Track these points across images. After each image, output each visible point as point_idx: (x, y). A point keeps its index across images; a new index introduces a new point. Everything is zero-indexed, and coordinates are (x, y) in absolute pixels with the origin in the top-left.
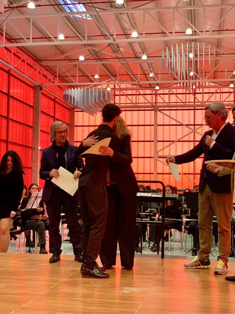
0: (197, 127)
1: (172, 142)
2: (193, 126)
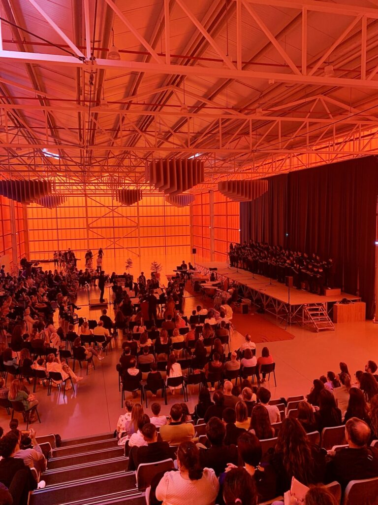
1: (99, 218)
2: (112, 207)
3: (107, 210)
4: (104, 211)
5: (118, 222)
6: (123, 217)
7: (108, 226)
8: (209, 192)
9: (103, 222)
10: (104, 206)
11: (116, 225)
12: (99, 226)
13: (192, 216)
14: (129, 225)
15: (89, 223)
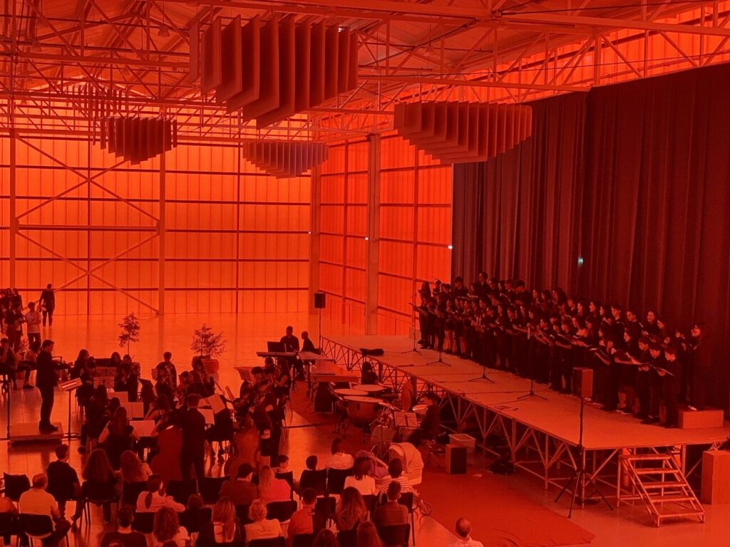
0: (94, 173)
1: (47, 200)
2: (87, 171)
3: (73, 178)
4: (64, 181)
5: (103, 213)
6: (119, 199)
7: (73, 223)
8: (369, 140)
9: (59, 212)
10: (65, 167)
11: (96, 222)
12: (47, 222)
13: (317, 205)
14: (135, 224)
15: (16, 216)
